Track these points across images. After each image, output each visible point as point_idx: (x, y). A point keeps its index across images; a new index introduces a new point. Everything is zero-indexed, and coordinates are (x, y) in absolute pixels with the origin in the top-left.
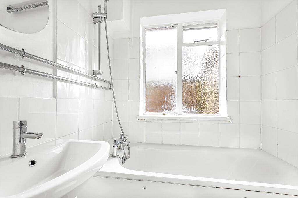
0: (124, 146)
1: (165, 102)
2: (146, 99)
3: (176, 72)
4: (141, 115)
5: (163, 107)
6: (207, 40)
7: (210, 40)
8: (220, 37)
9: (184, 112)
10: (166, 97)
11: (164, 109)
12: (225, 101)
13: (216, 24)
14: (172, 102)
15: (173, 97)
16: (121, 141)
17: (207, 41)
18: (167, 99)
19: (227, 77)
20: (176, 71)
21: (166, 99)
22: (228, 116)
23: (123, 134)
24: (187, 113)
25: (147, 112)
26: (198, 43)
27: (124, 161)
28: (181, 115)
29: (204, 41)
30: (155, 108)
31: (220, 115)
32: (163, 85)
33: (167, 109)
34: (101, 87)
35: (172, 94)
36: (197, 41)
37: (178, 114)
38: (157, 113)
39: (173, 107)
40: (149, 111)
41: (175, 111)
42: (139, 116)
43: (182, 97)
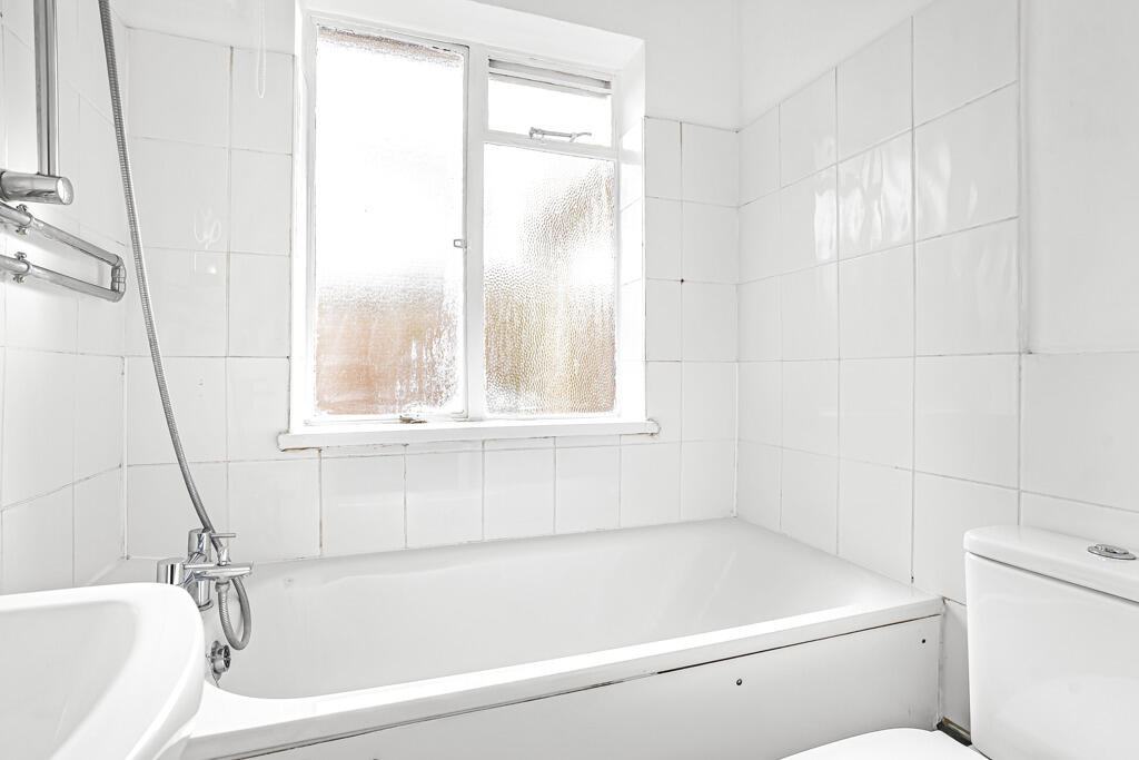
0: (223, 588)
1: (409, 366)
2: (318, 355)
3: (458, 243)
4: (297, 428)
5: (401, 391)
6: (579, 135)
7: (588, 137)
8: (620, 137)
9: (492, 410)
10: (414, 345)
11: (407, 396)
12: (641, 366)
13: (607, 84)
14: (441, 369)
15: (444, 346)
16: (198, 566)
17: (578, 140)
18: (420, 353)
19: (647, 279)
20: (461, 237)
21: (414, 355)
22: (649, 416)
23: (207, 527)
24: (502, 411)
25: (324, 413)
26: (546, 141)
27: (221, 663)
28: (481, 420)
29: (568, 139)
30: (360, 395)
31: (619, 416)
32: (404, 291)
33: (420, 399)
34: (58, 279)
35: (440, 334)
36: (544, 133)
37: (466, 418)
38: (371, 416)
39: (444, 389)
40: (337, 409)
41: (455, 404)
42: (288, 432)
43: (484, 348)
